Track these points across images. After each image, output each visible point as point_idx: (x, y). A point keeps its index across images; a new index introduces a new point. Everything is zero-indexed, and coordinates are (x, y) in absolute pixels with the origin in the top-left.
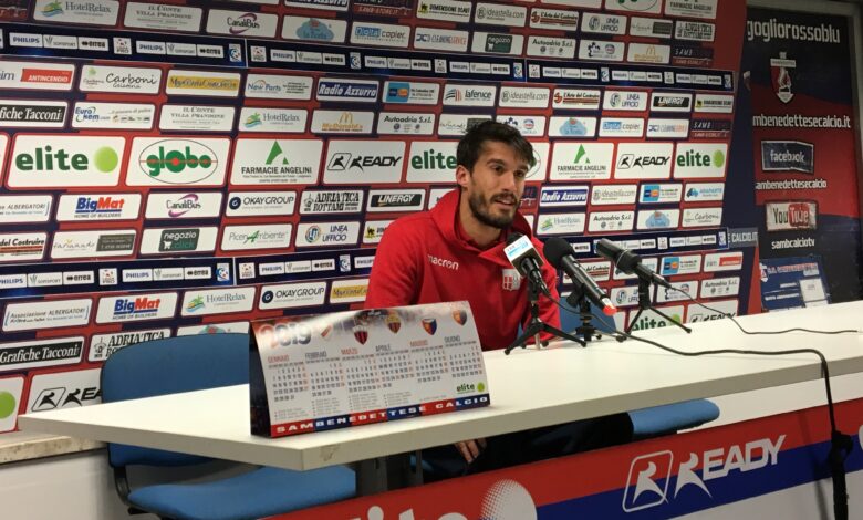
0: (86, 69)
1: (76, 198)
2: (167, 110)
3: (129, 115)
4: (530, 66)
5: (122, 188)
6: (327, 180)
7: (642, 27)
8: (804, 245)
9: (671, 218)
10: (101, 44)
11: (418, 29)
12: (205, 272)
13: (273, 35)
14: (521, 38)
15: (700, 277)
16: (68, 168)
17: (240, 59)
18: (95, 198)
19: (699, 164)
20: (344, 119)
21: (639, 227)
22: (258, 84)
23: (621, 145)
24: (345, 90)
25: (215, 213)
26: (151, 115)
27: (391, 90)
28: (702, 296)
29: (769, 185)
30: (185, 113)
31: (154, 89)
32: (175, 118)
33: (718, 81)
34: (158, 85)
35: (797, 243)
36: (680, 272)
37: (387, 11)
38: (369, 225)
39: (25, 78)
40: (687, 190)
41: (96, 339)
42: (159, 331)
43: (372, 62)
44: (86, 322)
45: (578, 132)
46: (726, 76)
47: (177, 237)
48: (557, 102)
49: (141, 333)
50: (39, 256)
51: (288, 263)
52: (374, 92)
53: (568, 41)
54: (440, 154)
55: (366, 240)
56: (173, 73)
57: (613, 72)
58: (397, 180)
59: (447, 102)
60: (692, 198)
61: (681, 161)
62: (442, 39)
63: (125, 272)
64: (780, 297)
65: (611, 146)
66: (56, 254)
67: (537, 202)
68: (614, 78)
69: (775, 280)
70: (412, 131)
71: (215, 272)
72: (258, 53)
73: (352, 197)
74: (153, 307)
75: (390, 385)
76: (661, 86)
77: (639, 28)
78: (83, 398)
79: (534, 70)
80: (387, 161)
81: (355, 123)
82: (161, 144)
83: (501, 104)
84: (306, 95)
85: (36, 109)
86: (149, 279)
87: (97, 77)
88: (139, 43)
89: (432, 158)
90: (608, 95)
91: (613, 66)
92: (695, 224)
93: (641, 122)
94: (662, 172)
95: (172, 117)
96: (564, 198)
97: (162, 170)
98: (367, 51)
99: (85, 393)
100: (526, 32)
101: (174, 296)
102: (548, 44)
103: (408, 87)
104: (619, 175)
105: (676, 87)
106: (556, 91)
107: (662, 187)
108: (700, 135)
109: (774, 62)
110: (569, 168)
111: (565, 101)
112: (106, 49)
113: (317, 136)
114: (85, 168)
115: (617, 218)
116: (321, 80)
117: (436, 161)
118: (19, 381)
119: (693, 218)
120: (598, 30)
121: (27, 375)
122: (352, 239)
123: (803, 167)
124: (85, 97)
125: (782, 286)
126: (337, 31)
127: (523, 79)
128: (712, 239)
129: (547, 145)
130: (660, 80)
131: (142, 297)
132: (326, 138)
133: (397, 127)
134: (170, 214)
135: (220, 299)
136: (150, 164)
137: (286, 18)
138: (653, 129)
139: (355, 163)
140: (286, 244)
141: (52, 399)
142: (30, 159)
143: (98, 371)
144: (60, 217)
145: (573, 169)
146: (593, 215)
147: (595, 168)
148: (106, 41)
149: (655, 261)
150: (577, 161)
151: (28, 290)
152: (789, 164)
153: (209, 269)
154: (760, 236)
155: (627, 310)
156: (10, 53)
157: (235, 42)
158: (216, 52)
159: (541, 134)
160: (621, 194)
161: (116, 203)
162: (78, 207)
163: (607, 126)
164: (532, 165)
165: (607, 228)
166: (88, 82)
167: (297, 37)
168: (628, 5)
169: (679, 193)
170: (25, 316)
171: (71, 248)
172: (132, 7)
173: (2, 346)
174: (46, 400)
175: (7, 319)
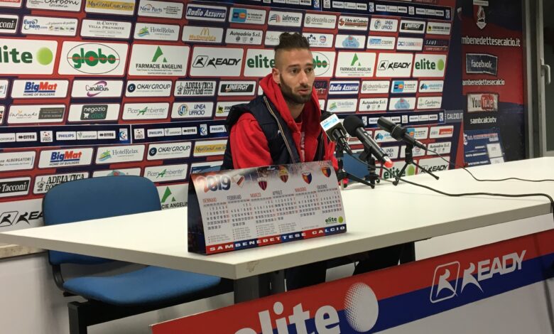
1: (24, 82)
2: (86, 23)
3: (60, 26)
5: (56, 76)
6: (192, 74)
8: (490, 121)
9: (411, 103)
12: (112, 135)
15: (427, 141)
16: (19, 61)
19: (429, 68)
20: (203, 33)
21: (391, 108)
22: (147, 7)
23: (380, 54)
24: (204, 13)
25: (119, 95)
26: (75, 26)
27: (235, 13)
28: (428, 154)
29: (471, 83)
31: (77, 8)
32: (91, 29)
33: (442, 13)
34: (80, 5)
35: (486, 121)
38: (219, 104)
40: (421, 85)
41: (38, 179)
42: (81, 174)
44: (31, 167)
45: (354, 45)
46: (447, 11)
47: (93, 110)
48: (341, 25)
49: (69, 175)
51: (166, 129)
52: (223, 15)
54: (266, 58)
55: (217, 115)
57: (377, 6)
58: (238, 74)
59: (271, 23)
60: (424, 90)
61: (417, 66)
63: (58, 133)
64: (475, 155)
65: (374, 54)
66: (11, 120)
67: (327, 90)
68: (377, 10)
69: (472, 144)
70: (248, 42)
71: (118, 134)
73: (209, 86)
74: (77, 157)
75: (282, 218)
76: (406, 16)
78: (30, 218)
79: (327, 3)
80: (231, 62)
81: (211, 35)
82: (82, 47)
83: (306, 25)
84: (179, 15)
86: (74, 138)
89: (261, 60)
90: (373, 21)
91: (377, 1)
92: (425, 107)
93: (393, 39)
94: (405, 73)
95: (89, 28)
96: (344, 89)
97: (82, 64)
99: (31, 215)
101: (90, 151)
103: (246, 12)
104: (378, 75)
105: (416, 17)
106: (341, 17)
107: (407, 83)
108: (430, 49)
109: (475, 2)
110: (348, 69)
111: (346, 24)
113: (186, 44)
114: (31, 62)
115: (377, 103)
116: (189, 5)
117: (263, 63)
119: (424, 103)
122: (208, 113)
123: (491, 71)
124: (30, 12)
125: (476, 148)
127: (319, 9)
128: (435, 117)
129: (334, 54)
130: (406, 12)
131: (69, 151)
132: (191, 45)
133: (238, 39)
134: (88, 94)
135: (121, 152)
136: (75, 61)
138: (401, 45)
139: (211, 63)
140: (165, 116)
141: (9, 219)
143: (41, 200)
144: (14, 95)
145: (350, 70)
146: (362, 100)
147: (364, 69)
150: (352, 64)
152: (482, 69)
153: (114, 132)
154: (464, 116)
159: (331, 46)
160: (380, 87)
161: (52, 86)
162: (26, 88)
163: (372, 41)
164: (325, 66)
165: (370, 109)
166: (33, 3)
169: (416, 87)
171: (21, 116)
174: (5, 220)
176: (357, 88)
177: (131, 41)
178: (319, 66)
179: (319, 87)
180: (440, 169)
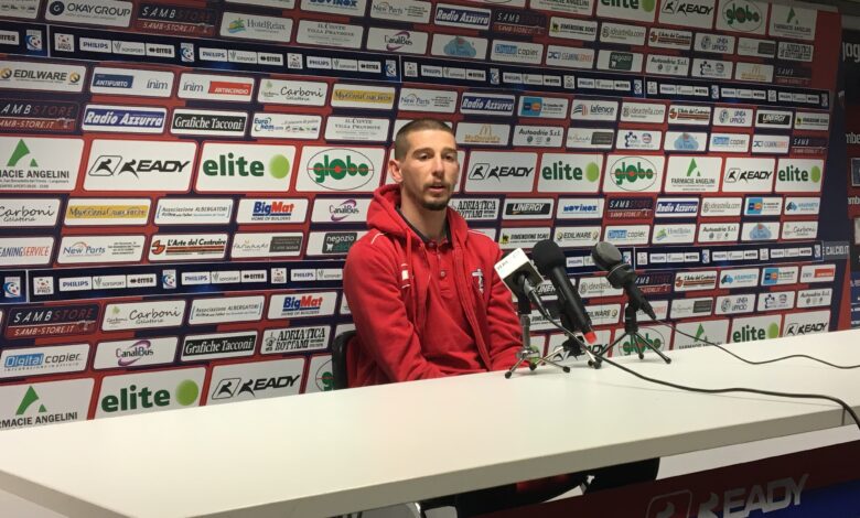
0: (264, 82)
1: (253, 202)
2: (332, 121)
3: (299, 125)
4: (649, 83)
5: (293, 193)
6: (468, 189)
7: (749, 47)
9: (772, 230)
10: (275, 60)
11: (550, 47)
13: (423, 51)
14: (641, 56)
15: (797, 287)
16: (247, 174)
17: (395, 74)
19: (798, 180)
20: (484, 132)
21: (743, 239)
22: (410, 98)
23: (729, 160)
24: (485, 104)
26: (318, 125)
27: (525, 104)
28: (798, 306)
29: (857, 200)
30: (348, 124)
31: (321, 102)
32: (338, 129)
33: (815, 99)
34: (324, 97)
36: (779, 282)
37: (523, 30)
38: (504, 231)
39: (211, 91)
40: (787, 204)
41: (267, 334)
42: (321, 327)
43: (509, 78)
44: (259, 317)
45: (690, 146)
46: (823, 95)
47: (338, 240)
48: (672, 117)
49: (305, 329)
50: (221, 255)
52: (510, 106)
53: (683, 59)
54: (567, 166)
55: (501, 246)
56: (337, 87)
58: (529, 189)
59: (574, 116)
60: (791, 212)
61: (782, 176)
62: (572, 57)
63: (293, 272)
65: (720, 160)
66: (236, 254)
67: (653, 212)
68: (723, 95)
70: (543, 144)
72: (411, 69)
73: (490, 205)
74: (316, 304)
76: (765, 104)
77: (745, 48)
78: (256, 388)
79: (652, 87)
80: (521, 172)
81: (493, 135)
82: (326, 153)
83: (623, 119)
84: (451, 109)
85: (221, 118)
86: (313, 279)
87: (274, 90)
88: (309, 58)
89: (561, 169)
90: (718, 111)
91: (722, 84)
92: (793, 236)
93: (746, 138)
94: (764, 186)
95: (337, 128)
96: (677, 209)
97: (326, 177)
98: (505, 68)
99: (257, 384)
100: (646, 50)
102: (665, 62)
103: (540, 102)
104: (725, 189)
105: (780, 105)
106: (672, 107)
107: (765, 200)
108: (799, 151)
110: (682, 181)
111: (679, 117)
112: (281, 63)
113: (461, 147)
114: (262, 174)
115: (724, 230)
116: (465, 94)
117: (564, 172)
118: (202, 371)
119: (792, 231)
120: (710, 50)
121: (208, 365)
124: (262, 108)
126: (479, 48)
127: (641, 96)
128: (809, 252)
129: (662, 158)
130: (764, 98)
131: (307, 295)
132: (468, 149)
133: (530, 140)
134: (332, 218)
136: (317, 172)
137: (436, 36)
138: (758, 145)
139: (493, 173)
141: (229, 388)
142: (215, 166)
144: (240, 220)
145: (686, 181)
147: (705, 181)
148: (281, 56)
149: (756, 271)
150: (689, 174)
151: (212, 287)
154: (851, 249)
155: (731, 317)
156: (200, 66)
157: (391, 58)
158: (375, 67)
159: (657, 147)
160: (727, 206)
161: (287, 207)
162: (255, 210)
163: (717, 141)
164: (650, 177)
165: (715, 239)
166: (266, 94)
167: (444, 54)
168: (737, 26)
169: (780, 206)
170: (208, 310)
171: (248, 248)
172: (303, 24)
173: (188, 338)
174: (225, 389)
175: (193, 313)
176: (695, 208)
177: (388, 145)
178: (642, 177)
179: (642, 207)
180: (816, 330)
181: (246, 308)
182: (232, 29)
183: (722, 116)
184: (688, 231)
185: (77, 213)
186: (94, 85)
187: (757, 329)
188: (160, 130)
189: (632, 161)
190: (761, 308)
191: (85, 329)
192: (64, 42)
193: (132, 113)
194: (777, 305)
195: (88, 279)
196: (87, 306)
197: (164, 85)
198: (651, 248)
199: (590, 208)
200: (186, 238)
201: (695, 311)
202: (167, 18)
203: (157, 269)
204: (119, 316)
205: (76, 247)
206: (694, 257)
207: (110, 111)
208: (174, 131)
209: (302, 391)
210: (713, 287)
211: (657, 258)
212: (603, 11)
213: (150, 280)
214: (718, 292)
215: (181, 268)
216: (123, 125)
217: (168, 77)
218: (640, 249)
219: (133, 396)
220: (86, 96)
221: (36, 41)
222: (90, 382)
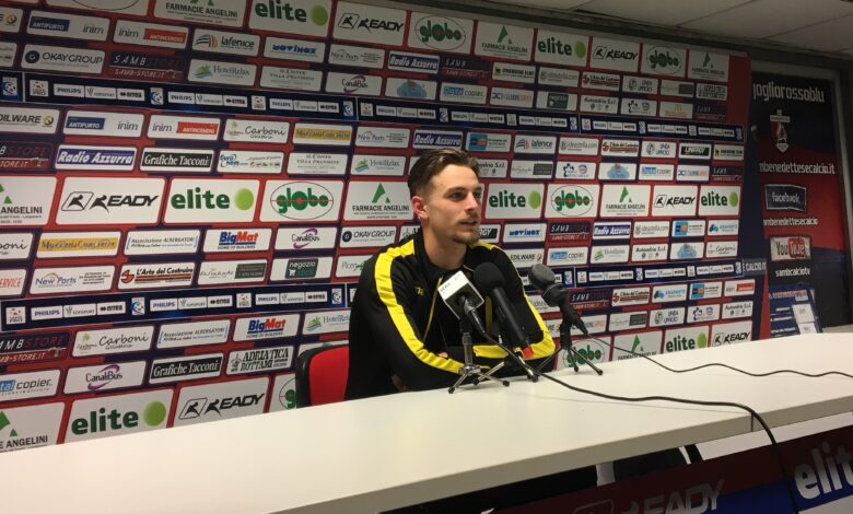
0: (229, 122)
1: (219, 232)
2: (294, 157)
3: (263, 161)
4: (583, 120)
5: (257, 223)
7: (671, 88)
8: (802, 273)
9: (698, 250)
10: (240, 102)
11: (493, 89)
12: (322, 297)
13: (378, 94)
14: (576, 96)
15: (722, 300)
16: (213, 207)
17: (352, 113)
18: (234, 232)
19: (719, 204)
21: (672, 258)
22: (366, 135)
23: (657, 188)
24: (435, 140)
25: (331, 245)
26: (281, 161)
27: (472, 139)
28: (724, 317)
29: (773, 222)
30: (308, 160)
31: (283, 139)
32: (301, 164)
33: (731, 133)
34: (286, 136)
35: (796, 272)
36: (705, 297)
37: (469, 73)
39: (180, 131)
40: (709, 226)
41: (233, 355)
42: (285, 348)
43: (458, 116)
44: (224, 340)
45: (622, 175)
46: (738, 130)
47: (301, 266)
48: (605, 150)
49: (269, 349)
50: (188, 283)
52: (459, 142)
53: (612, 99)
54: (512, 194)
56: (298, 126)
57: (649, 126)
59: (518, 150)
60: (713, 233)
61: (705, 201)
62: (513, 97)
63: (258, 296)
64: (776, 320)
65: (648, 188)
66: (202, 281)
67: (591, 235)
68: (650, 130)
70: (489, 175)
71: (330, 296)
72: (366, 109)
74: (280, 326)
76: (686, 138)
77: (668, 89)
78: (221, 408)
79: (586, 123)
82: (288, 186)
83: (561, 152)
84: (405, 144)
85: (188, 156)
86: (277, 302)
87: (238, 130)
88: (272, 100)
89: (506, 198)
90: (645, 144)
91: (649, 120)
92: (716, 255)
93: (671, 167)
94: (689, 210)
95: (297, 163)
96: (612, 232)
97: (289, 208)
98: (452, 107)
99: (223, 403)
100: (579, 91)
102: (596, 101)
103: (486, 137)
104: (654, 214)
105: (698, 139)
106: (604, 141)
107: (691, 223)
108: (718, 179)
109: (773, 118)
110: (616, 206)
111: (612, 150)
114: (227, 207)
115: (655, 250)
116: (417, 131)
117: (509, 201)
118: (170, 392)
119: (714, 250)
120: (636, 90)
121: (176, 386)
124: (228, 146)
125: (778, 310)
126: (429, 90)
127: (577, 131)
128: (730, 268)
129: (597, 187)
130: (686, 132)
131: (271, 318)
134: (295, 245)
135: (334, 319)
136: (279, 204)
137: (389, 80)
138: (681, 174)
141: (196, 408)
142: (183, 200)
144: (207, 249)
145: (619, 207)
146: (635, 247)
147: (634, 207)
148: (245, 99)
149: (685, 287)
150: (621, 201)
151: (179, 312)
152: (787, 204)
153: (325, 293)
154: (768, 266)
155: (663, 329)
156: (169, 108)
157: (349, 99)
158: (334, 108)
159: (593, 177)
160: (657, 229)
161: (252, 236)
162: (221, 240)
163: (646, 171)
164: (587, 203)
165: (646, 259)
166: (231, 133)
167: (397, 96)
168: (659, 70)
169: (703, 228)
170: (175, 335)
171: (214, 275)
172: (267, 70)
173: (156, 362)
174: (192, 409)
175: (161, 338)
176: (628, 231)
177: (347, 178)
178: (580, 204)
179: (581, 230)
180: (740, 339)
181: (212, 332)
182: (200, 75)
183: (649, 149)
184: (623, 252)
185: (49, 246)
186: (67, 127)
187: (688, 339)
188: (130, 168)
189: (570, 189)
190: (690, 320)
191: (56, 355)
192: (39, 88)
193: (103, 152)
194: (705, 317)
195: (59, 308)
196: (58, 334)
197: (134, 127)
198: (590, 268)
199: (533, 232)
200: (155, 267)
201: (631, 324)
202: (138, 65)
203: (127, 297)
204: (89, 342)
205: (48, 278)
206: (628, 275)
207: (83, 150)
208: (143, 168)
209: (267, 409)
210: (646, 302)
211: (596, 277)
212: (540, 57)
213: (120, 307)
214: (651, 306)
215: (150, 295)
216: (95, 163)
217: (138, 119)
218: (580, 269)
219: (103, 419)
220: (60, 137)
221: (11, 87)
222: (60, 406)
